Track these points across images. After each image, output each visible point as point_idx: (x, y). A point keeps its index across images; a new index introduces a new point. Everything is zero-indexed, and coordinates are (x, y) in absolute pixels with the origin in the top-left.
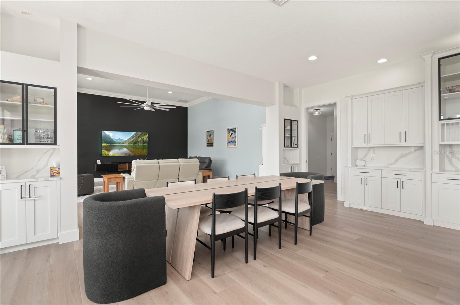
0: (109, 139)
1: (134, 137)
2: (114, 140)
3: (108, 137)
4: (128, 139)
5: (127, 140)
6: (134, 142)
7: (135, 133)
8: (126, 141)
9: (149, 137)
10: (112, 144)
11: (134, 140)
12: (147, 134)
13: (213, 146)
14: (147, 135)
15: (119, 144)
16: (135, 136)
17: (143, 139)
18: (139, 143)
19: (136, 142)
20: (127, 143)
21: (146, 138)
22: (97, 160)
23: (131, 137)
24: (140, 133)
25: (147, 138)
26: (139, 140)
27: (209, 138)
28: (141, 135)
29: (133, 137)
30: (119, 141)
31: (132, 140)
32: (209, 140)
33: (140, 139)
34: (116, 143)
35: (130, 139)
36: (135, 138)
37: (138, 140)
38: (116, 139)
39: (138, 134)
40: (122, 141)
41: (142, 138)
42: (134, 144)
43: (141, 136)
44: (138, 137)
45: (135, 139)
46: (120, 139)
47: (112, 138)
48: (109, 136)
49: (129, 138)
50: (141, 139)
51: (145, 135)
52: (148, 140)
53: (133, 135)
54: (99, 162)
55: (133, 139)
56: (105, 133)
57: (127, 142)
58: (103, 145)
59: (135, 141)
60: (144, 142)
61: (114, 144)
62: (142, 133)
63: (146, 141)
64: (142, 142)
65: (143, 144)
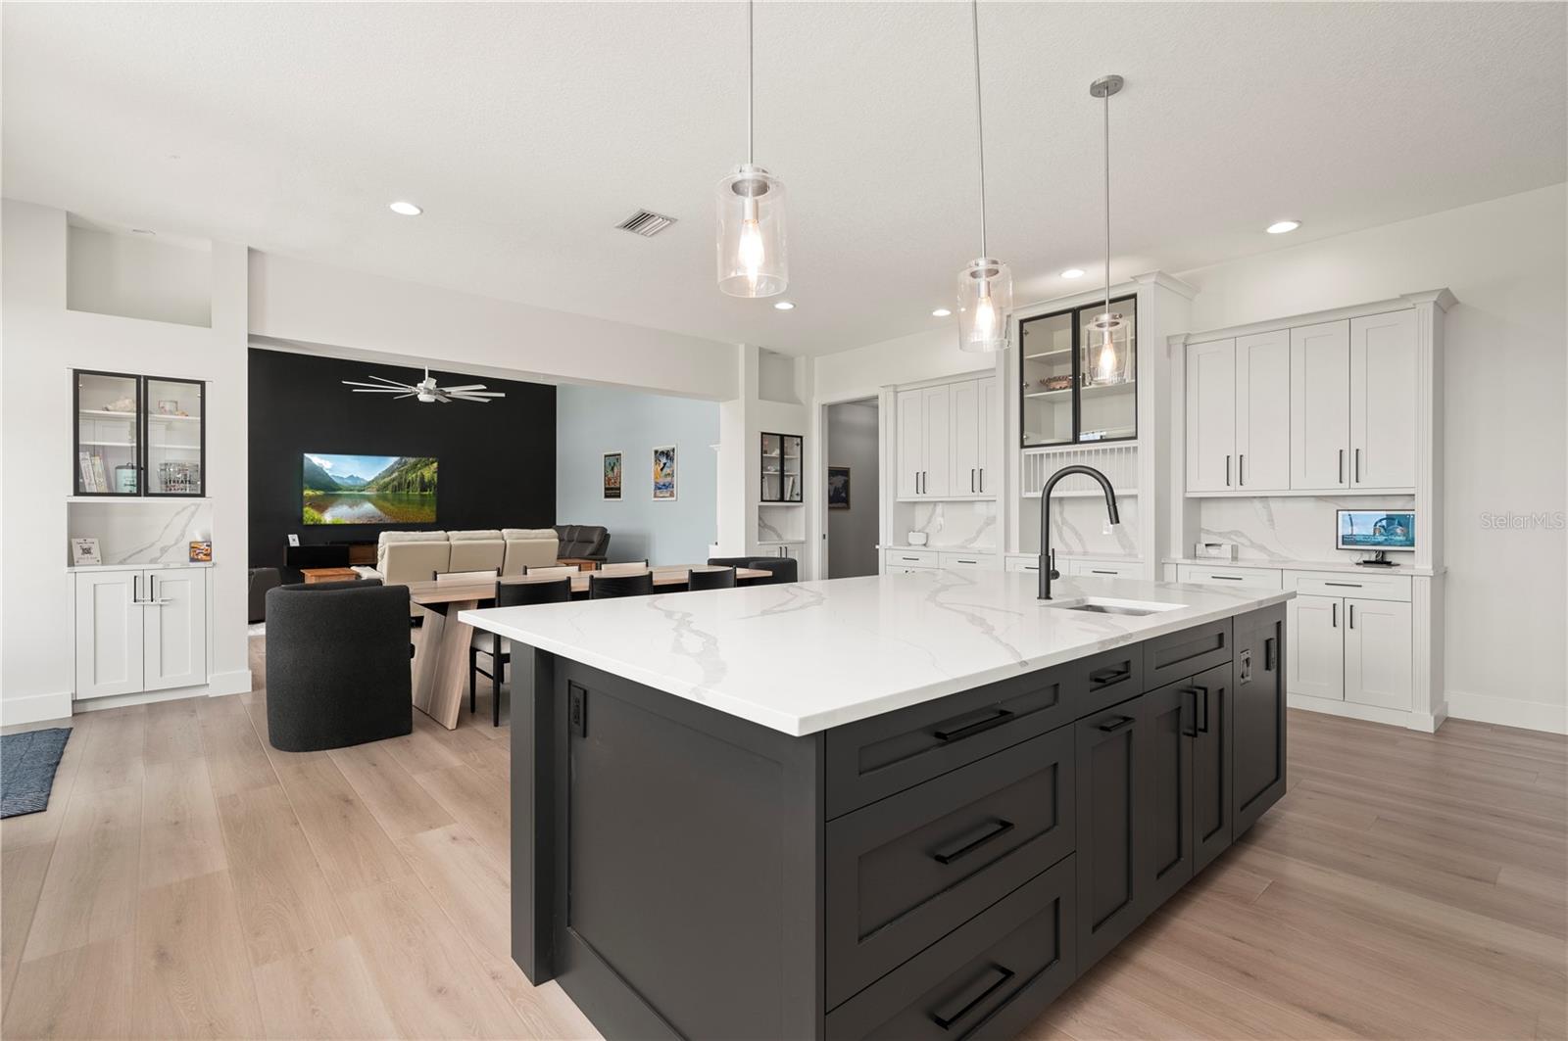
0: (319, 474)
1: (392, 473)
2: (335, 480)
3: (319, 471)
4: (376, 478)
5: (373, 481)
6: (394, 486)
7: (395, 459)
8: (369, 483)
9: (440, 470)
10: (330, 492)
11: (394, 480)
12: (432, 463)
13: (619, 496)
14: (435, 465)
15: (351, 490)
16: (397, 468)
17: (423, 477)
18: (408, 487)
19: (400, 484)
20: (375, 489)
21: (430, 472)
22: (290, 536)
23: (386, 470)
24: (412, 460)
25: (436, 475)
26: (410, 478)
27: (610, 475)
28: (416, 465)
29: (390, 471)
30: (350, 482)
31: (387, 480)
32: (610, 479)
33: (411, 476)
34: (340, 489)
35: (382, 476)
36: (395, 474)
37: (405, 480)
38: (342, 478)
39: (405, 463)
40: (358, 482)
41: (419, 473)
42: (394, 491)
43: (414, 467)
44: (407, 473)
45: (396, 477)
46: (352, 476)
47: (330, 474)
48: (320, 467)
49: (380, 474)
50: (417, 476)
51: (427, 465)
52: (436, 479)
53: (392, 466)
54: (294, 541)
55: (390, 476)
56: (310, 460)
57: (375, 486)
58: (304, 492)
59: (396, 483)
60: (424, 487)
61: (335, 490)
62: (418, 459)
63: (430, 482)
64: (418, 485)
65: (421, 491)
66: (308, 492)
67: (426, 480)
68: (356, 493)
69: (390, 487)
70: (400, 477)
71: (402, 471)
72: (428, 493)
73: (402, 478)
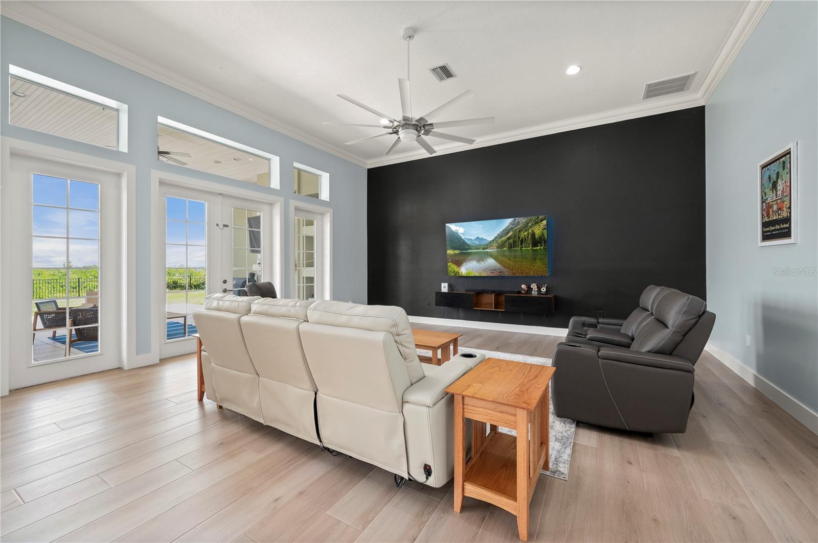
0: (457, 238)
1: (508, 233)
2: (467, 241)
3: (456, 236)
4: (496, 238)
5: (493, 240)
6: (510, 244)
7: (511, 221)
8: (491, 242)
9: (549, 228)
10: (464, 250)
11: (509, 238)
12: (542, 220)
14: (545, 222)
15: (478, 249)
16: (512, 228)
17: (533, 234)
18: (522, 244)
19: (515, 242)
20: (495, 247)
21: (539, 229)
22: (442, 284)
23: (503, 231)
24: (523, 220)
25: (545, 231)
26: (523, 236)
28: (528, 224)
29: (506, 232)
30: (477, 242)
31: (504, 238)
33: (524, 234)
35: (500, 236)
36: (511, 233)
37: (519, 238)
38: (471, 240)
39: (519, 222)
40: (483, 243)
41: (530, 231)
42: (510, 247)
43: (526, 226)
44: (519, 231)
45: (511, 236)
46: (478, 238)
47: (463, 238)
48: (457, 233)
49: (498, 234)
50: (528, 234)
51: (536, 223)
52: (545, 235)
53: (508, 227)
54: (445, 288)
55: (506, 235)
56: (449, 228)
57: (495, 244)
58: (448, 252)
59: (511, 241)
60: (535, 242)
61: (469, 249)
62: (529, 218)
63: (540, 238)
64: (529, 241)
65: (532, 247)
67: (537, 237)
68: (482, 250)
69: (507, 244)
71: (515, 230)
72: (538, 248)
73: (515, 236)
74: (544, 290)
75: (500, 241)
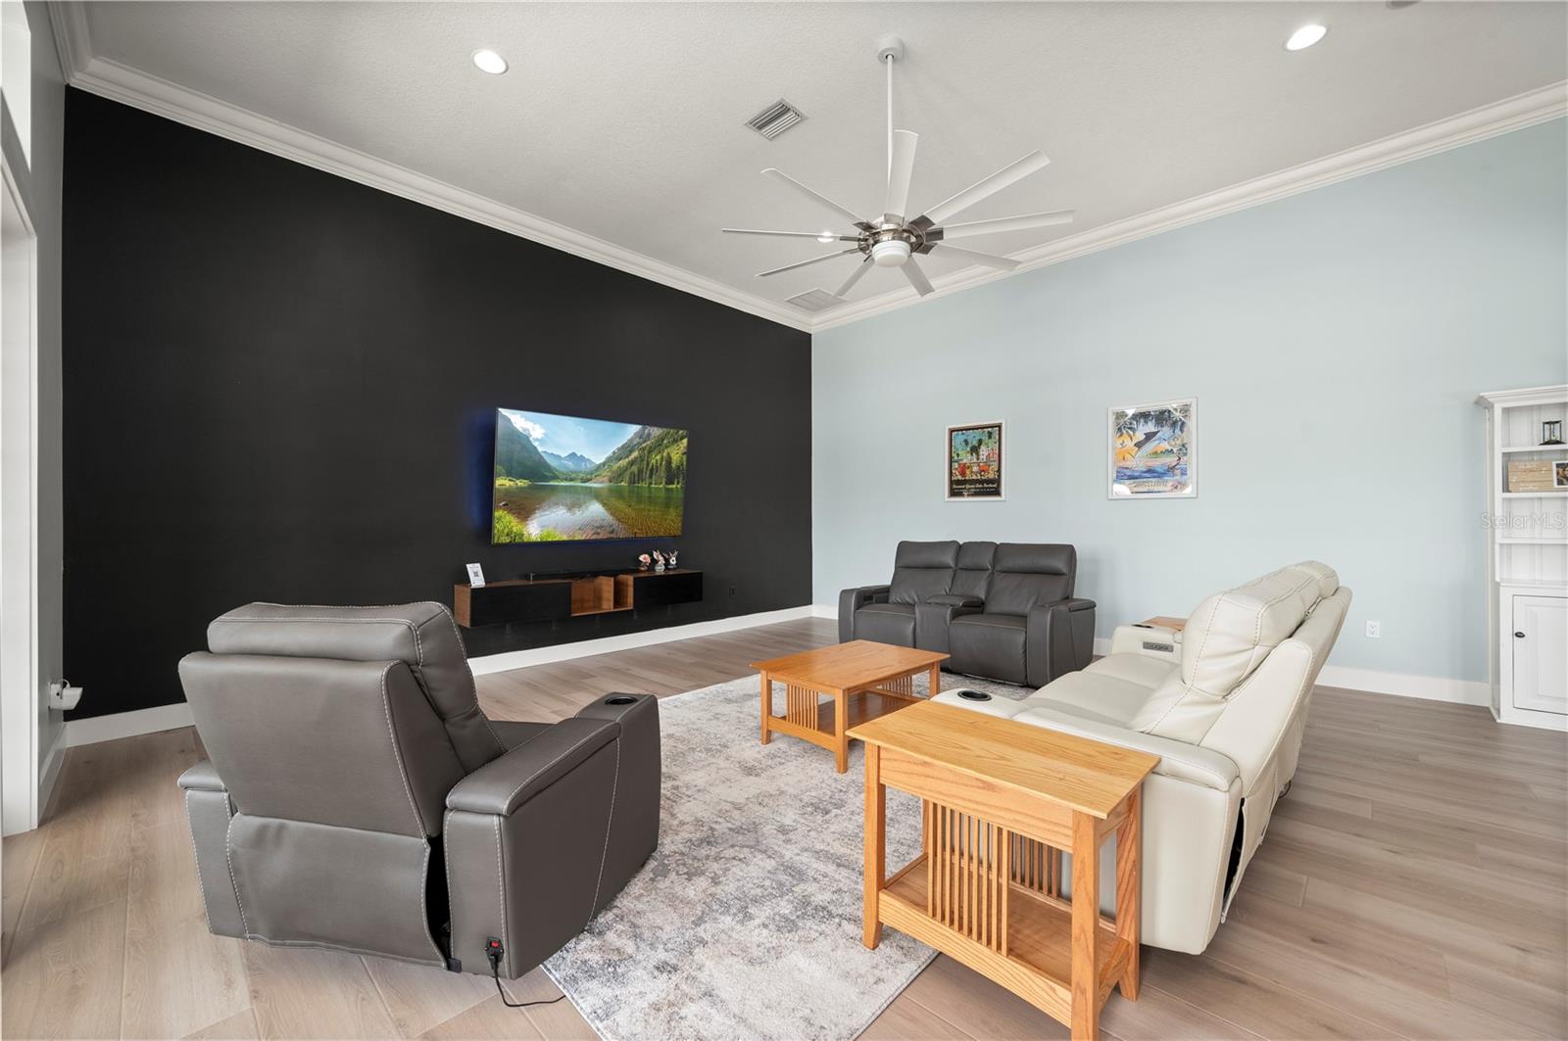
0: (524, 447)
1: (631, 452)
2: (547, 459)
3: (521, 440)
4: (609, 460)
5: (604, 464)
6: (632, 474)
8: (599, 467)
9: (690, 452)
10: (539, 481)
11: (632, 463)
12: (682, 438)
13: (996, 492)
14: (685, 441)
15: (571, 480)
16: (640, 444)
17: (669, 461)
18: (651, 477)
19: (640, 471)
20: (606, 479)
21: (677, 453)
22: (468, 566)
23: (623, 447)
24: (656, 432)
25: (685, 458)
26: (654, 461)
27: (966, 458)
28: (663, 440)
29: (627, 449)
30: (571, 465)
31: (624, 462)
32: (963, 469)
33: (655, 458)
34: (555, 478)
35: (616, 457)
36: (635, 454)
37: (648, 464)
38: (558, 457)
39: (649, 435)
40: (583, 466)
41: (665, 454)
42: (632, 482)
43: (659, 445)
44: (650, 452)
45: (636, 458)
46: (574, 454)
47: (540, 449)
48: (527, 437)
49: (614, 453)
50: (662, 460)
51: (675, 441)
52: (685, 465)
53: (631, 440)
54: (476, 575)
55: (628, 457)
56: (509, 420)
57: (606, 473)
58: (498, 483)
59: (635, 469)
60: (670, 476)
61: (547, 479)
62: (668, 430)
63: (678, 468)
64: (663, 473)
65: (667, 483)
66: (502, 482)
67: (673, 465)
69: (627, 475)
70: (641, 458)
71: (644, 449)
72: (674, 486)
73: (642, 460)
74: (673, 561)
75: (616, 466)
